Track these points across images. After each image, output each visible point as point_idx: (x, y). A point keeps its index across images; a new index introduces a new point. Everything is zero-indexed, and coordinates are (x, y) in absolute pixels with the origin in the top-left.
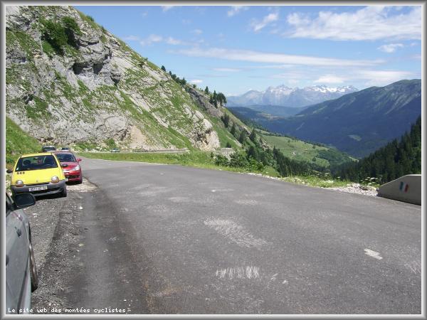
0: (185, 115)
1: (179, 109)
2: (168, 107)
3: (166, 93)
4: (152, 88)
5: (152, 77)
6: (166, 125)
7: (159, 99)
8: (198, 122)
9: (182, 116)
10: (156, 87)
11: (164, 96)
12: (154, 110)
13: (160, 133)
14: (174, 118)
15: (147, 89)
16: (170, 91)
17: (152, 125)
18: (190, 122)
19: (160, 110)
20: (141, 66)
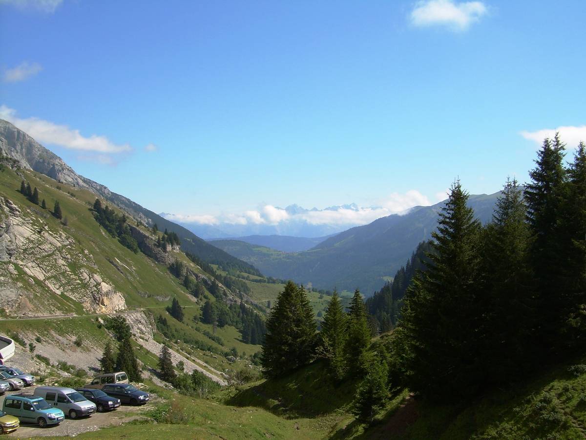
0: (81, 280)
1: (75, 275)
2: (63, 274)
3: (64, 258)
4: (49, 256)
5: (50, 243)
6: (58, 292)
7: (55, 266)
8: (95, 286)
9: (78, 281)
10: (53, 254)
11: (61, 262)
12: (49, 278)
13: (48, 301)
14: (68, 284)
15: (44, 257)
16: (69, 256)
17: (41, 294)
18: (85, 286)
19: (55, 277)
20: (39, 232)
